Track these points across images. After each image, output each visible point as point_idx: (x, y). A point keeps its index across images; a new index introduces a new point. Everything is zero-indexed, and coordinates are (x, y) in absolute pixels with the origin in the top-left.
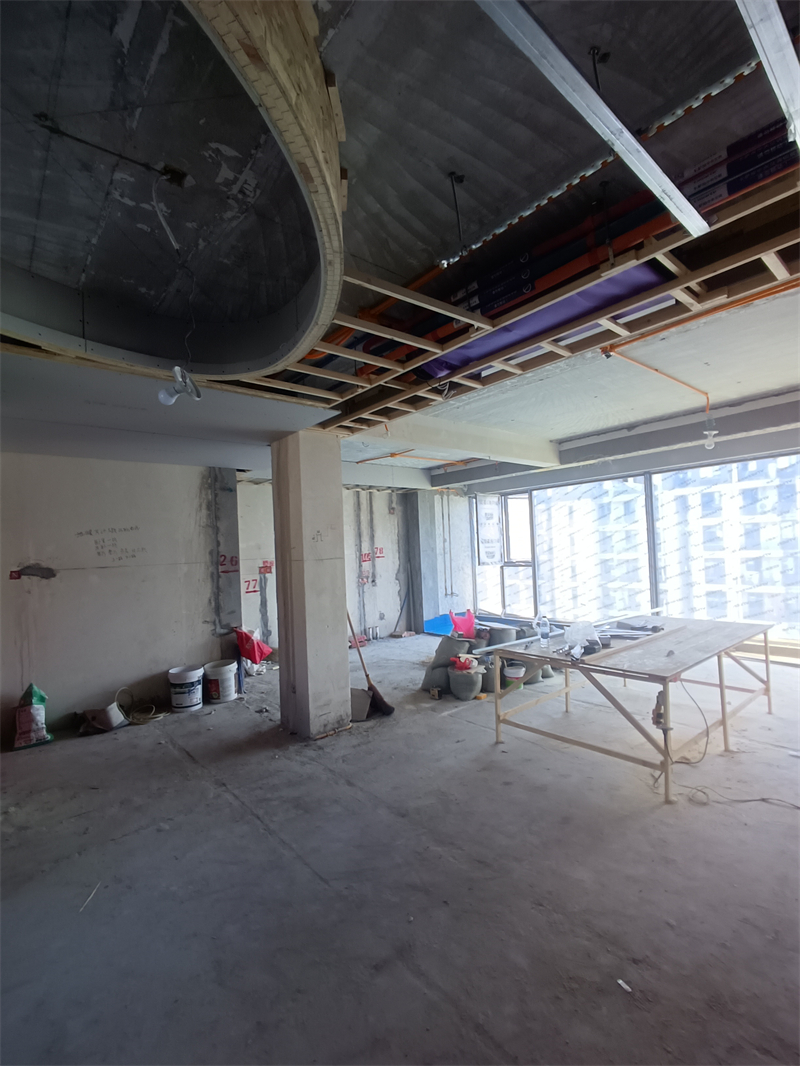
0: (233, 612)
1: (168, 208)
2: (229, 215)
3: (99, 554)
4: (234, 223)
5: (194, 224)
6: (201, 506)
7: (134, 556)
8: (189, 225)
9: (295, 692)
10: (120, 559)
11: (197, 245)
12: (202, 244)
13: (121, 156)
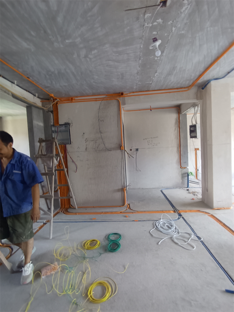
0: (185, 162)
1: (162, 20)
2: (184, 9)
3: (148, 144)
4: (187, 11)
5: (171, 22)
6: (175, 129)
7: (157, 145)
8: (169, 23)
9: (207, 191)
10: (153, 146)
11: (172, 30)
12: (174, 29)
13: (146, 7)
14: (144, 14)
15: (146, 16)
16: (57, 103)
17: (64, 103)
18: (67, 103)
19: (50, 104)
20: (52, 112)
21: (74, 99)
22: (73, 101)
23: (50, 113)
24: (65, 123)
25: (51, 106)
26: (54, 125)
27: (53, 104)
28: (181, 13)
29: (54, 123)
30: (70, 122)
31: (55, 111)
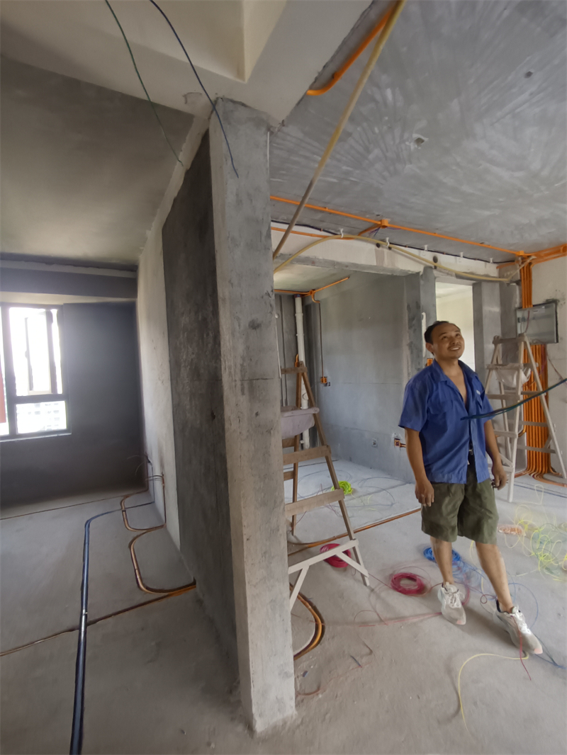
16: (530, 264)
17: (546, 260)
18: (555, 258)
19: (516, 269)
20: (518, 283)
23: (514, 284)
24: (547, 300)
25: (516, 272)
26: (520, 308)
27: (521, 267)
29: (521, 303)
30: (558, 297)
31: (525, 281)
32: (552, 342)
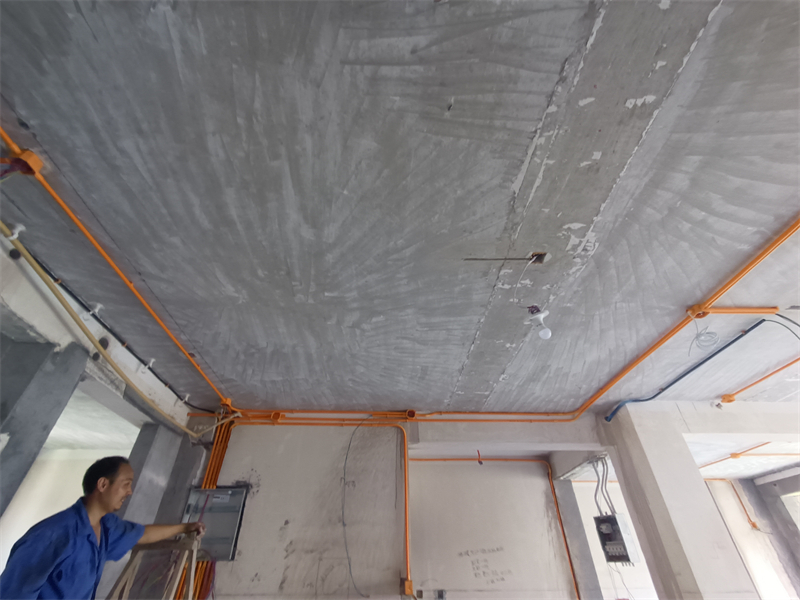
1: (531, 282)
2: (574, 269)
3: (476, 574)
5: (548, 286)
8: (544, 288)
10: (493, 582)
11: (549, 300)
13: (506, 259)
14: (500, 269)
15: (502, 273)
16: (232, 422)
17: (253, 423)
18: (262, 423)
19: (213, 425)
20: (208, 446)
21: (283, 416)
22: (279, 421)
23: (202, 447)
24: (238, 482)
25: (210, 429)
26: (198, 487)
27: (220, 423)
28: (568, 274)
29: (202, 479)
30: (253, 481)
31: (218, 446)
32: (225, 557)
